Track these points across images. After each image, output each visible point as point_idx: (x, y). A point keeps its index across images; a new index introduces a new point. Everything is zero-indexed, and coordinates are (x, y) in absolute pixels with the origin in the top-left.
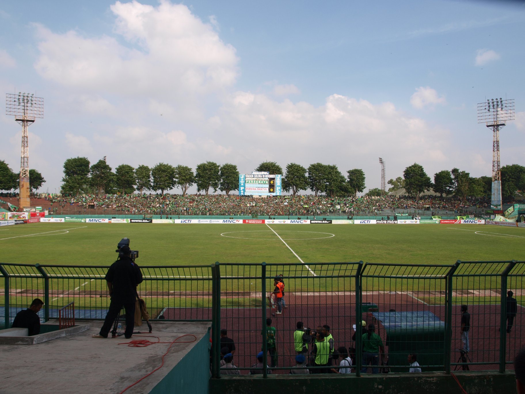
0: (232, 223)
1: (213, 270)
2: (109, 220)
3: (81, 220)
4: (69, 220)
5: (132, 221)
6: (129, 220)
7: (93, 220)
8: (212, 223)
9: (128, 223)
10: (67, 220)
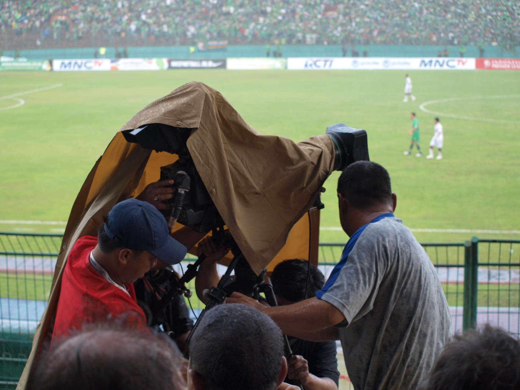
0: (445, 67)
1: (467, 250)
2: (112, 62)
3: (39, 64)
4: (10, 64)
5: (174, 64)
6: (165, 61)
7: (70, 63)
8: (391, 67)
9: (161, 71)
10: (7, 64)
